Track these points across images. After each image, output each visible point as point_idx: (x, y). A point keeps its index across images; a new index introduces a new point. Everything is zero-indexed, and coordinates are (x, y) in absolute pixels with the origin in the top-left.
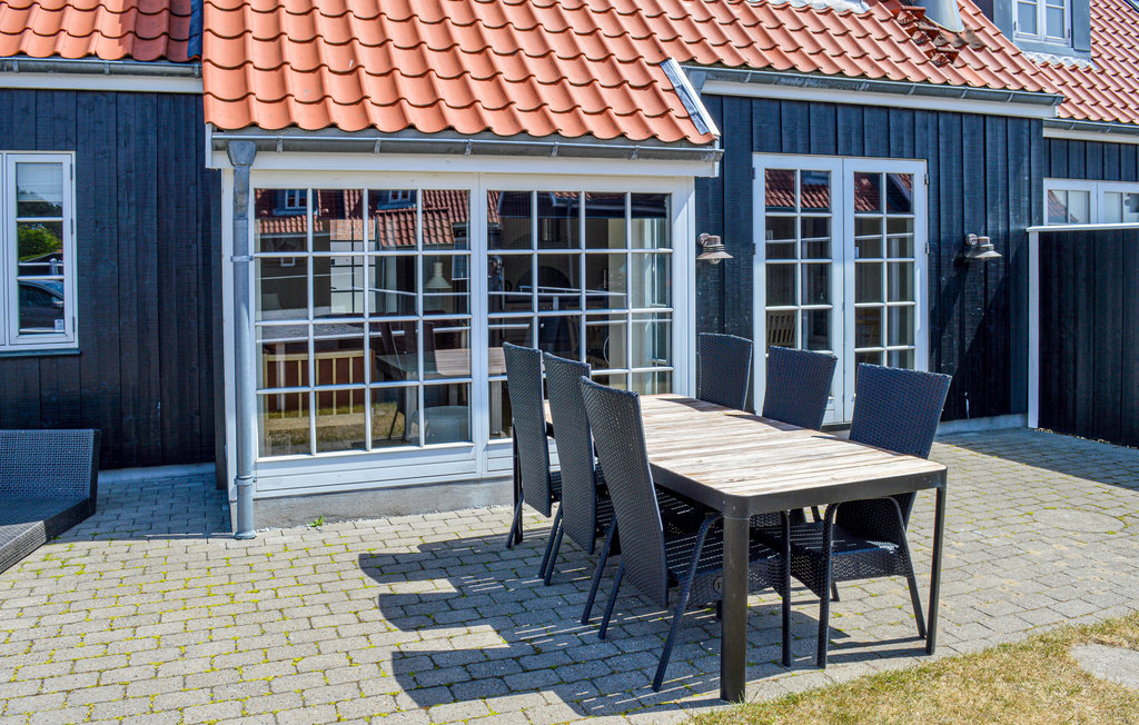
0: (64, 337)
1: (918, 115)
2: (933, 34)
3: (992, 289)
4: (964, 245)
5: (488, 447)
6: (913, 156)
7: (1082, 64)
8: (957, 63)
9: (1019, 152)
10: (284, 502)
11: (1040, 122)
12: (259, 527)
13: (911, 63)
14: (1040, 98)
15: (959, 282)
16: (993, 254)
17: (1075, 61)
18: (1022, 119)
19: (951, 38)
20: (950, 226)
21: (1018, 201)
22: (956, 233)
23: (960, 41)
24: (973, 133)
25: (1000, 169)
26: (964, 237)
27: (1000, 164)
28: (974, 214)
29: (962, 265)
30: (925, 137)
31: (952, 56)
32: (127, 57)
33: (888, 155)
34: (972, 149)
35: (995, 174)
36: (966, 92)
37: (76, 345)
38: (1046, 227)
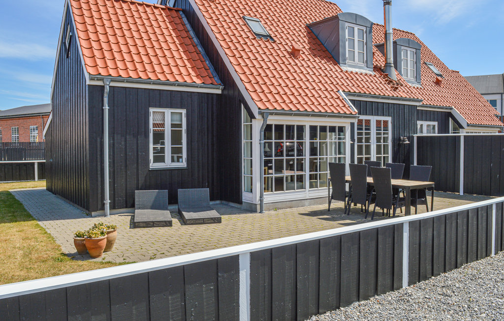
0: (183, 164)
1: (390, 105)
2: (391, 82)
3: (406, 151)
4: (400, 139)
5: (309, 191)
6: (389, 116)
7: (420, 86)
8: (398, 90)
9: (412, 114)
10: (268, 204)
11: (417, 106)
12: (266, 210)
13: (388, 91)
14: (418, 100)
15: (398, 149)
16: (407, 142)
17: (417, 86)
18: (412, 105)
19: (395, 83)
20: (397, 134)
21: (411, 127)
22: (398, 137)
23: (397, 83)
24: (402, 109)
25: (408, 119)
26: (400, 138)
27: (408, 118)
28: (402, 131)
29: (399, 145)
30: (391, 110)
31: (397, 88)
32: (203, 83)
33: (383, 115)
34: (402, 113)
35: (406, 120)
36: (402, 99)
37: (186, 166)
38: (418, 135)
